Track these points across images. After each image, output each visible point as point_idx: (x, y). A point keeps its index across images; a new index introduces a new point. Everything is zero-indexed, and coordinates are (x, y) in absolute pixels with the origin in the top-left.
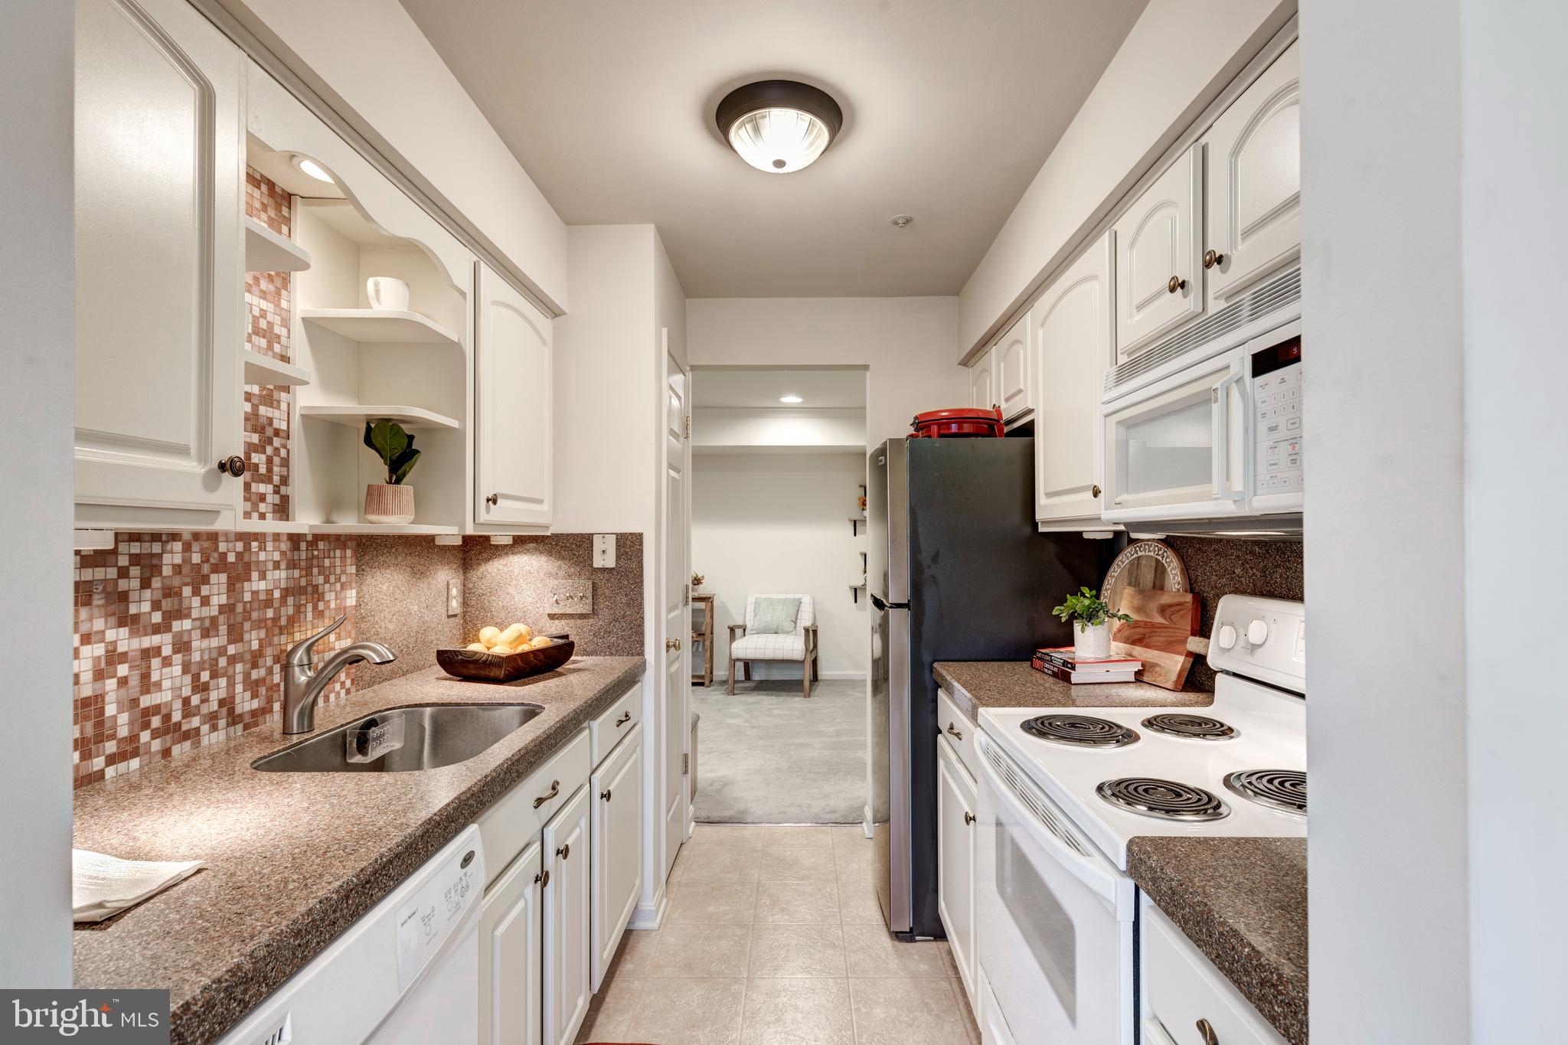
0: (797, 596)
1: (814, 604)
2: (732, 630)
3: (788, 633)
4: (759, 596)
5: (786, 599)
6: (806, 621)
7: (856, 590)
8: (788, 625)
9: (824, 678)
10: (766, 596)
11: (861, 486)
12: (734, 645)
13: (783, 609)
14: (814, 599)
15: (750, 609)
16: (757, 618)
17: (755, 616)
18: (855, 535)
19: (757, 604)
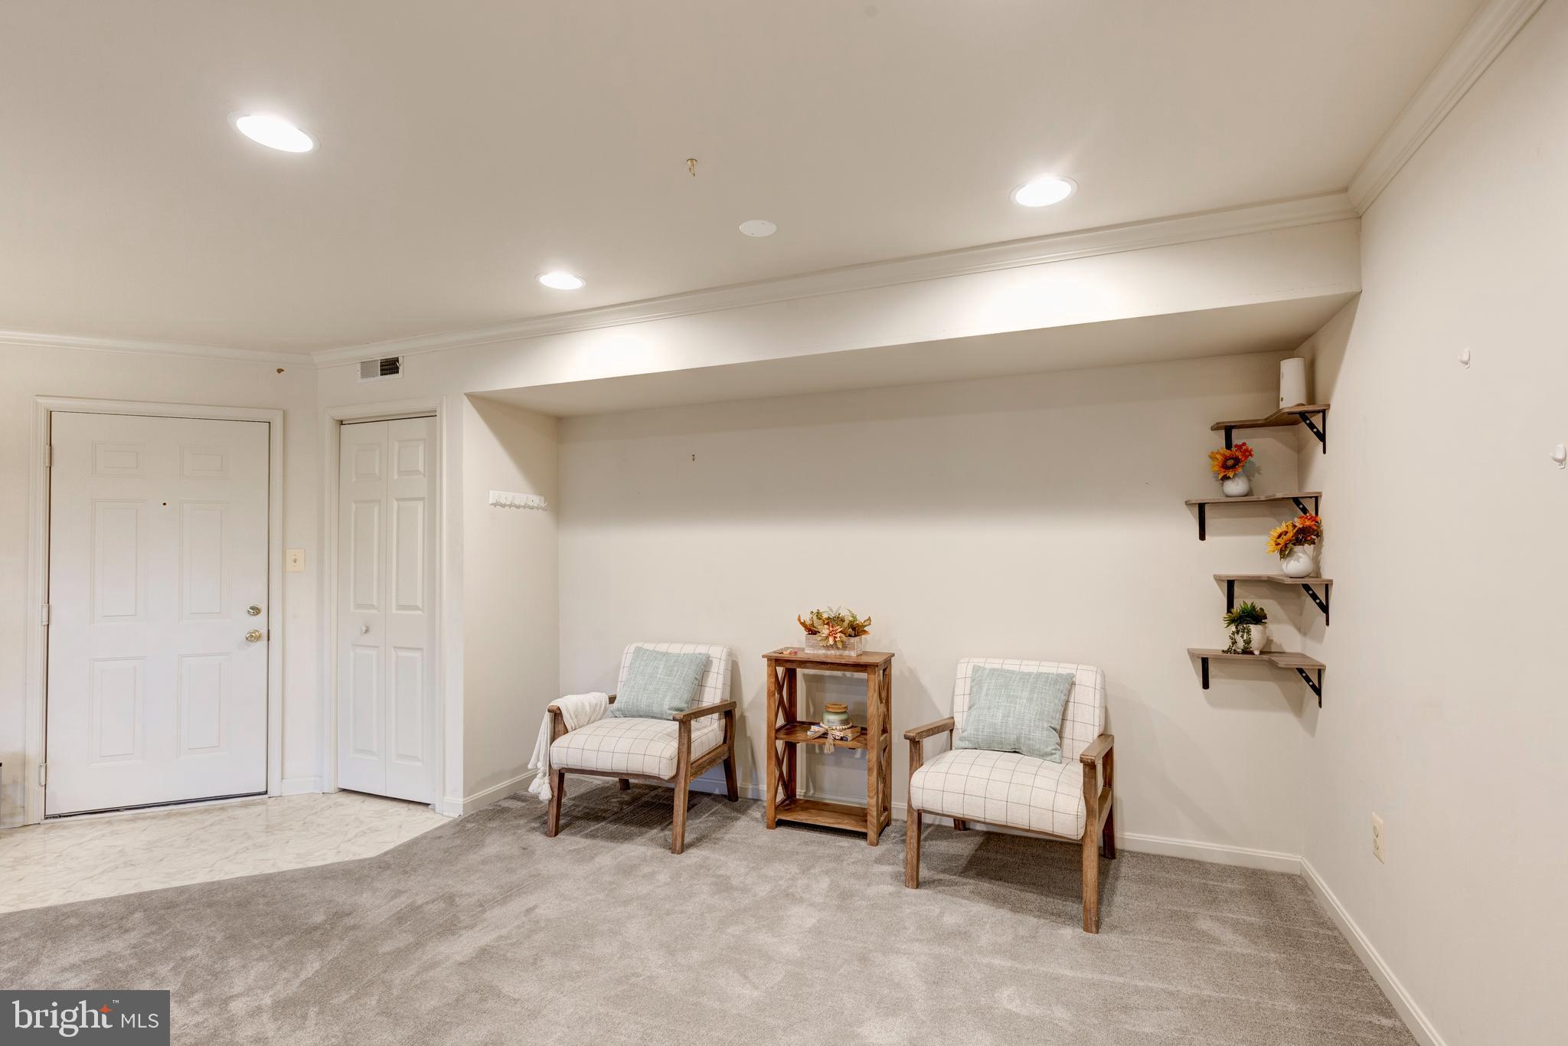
0: (1065, 669)
1: (1104, 688)
2: (915, 743)
3: (1044, 755)
4: (980, 662)
5: (1039, 675)
6: (1083, 735)
7: (1205, 662)
8: (1042, 736)
9: (1128, 847)
10: (995, 664)
11: (1216, 428)
12: (918, 777)
13: (1030, 700)
14: (1104, 676)
15: (962, 687)
16: (974, 712)
17: (970, 708)
18: (1202, 537)
19: (977, 679)
